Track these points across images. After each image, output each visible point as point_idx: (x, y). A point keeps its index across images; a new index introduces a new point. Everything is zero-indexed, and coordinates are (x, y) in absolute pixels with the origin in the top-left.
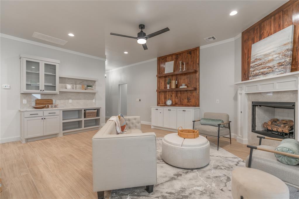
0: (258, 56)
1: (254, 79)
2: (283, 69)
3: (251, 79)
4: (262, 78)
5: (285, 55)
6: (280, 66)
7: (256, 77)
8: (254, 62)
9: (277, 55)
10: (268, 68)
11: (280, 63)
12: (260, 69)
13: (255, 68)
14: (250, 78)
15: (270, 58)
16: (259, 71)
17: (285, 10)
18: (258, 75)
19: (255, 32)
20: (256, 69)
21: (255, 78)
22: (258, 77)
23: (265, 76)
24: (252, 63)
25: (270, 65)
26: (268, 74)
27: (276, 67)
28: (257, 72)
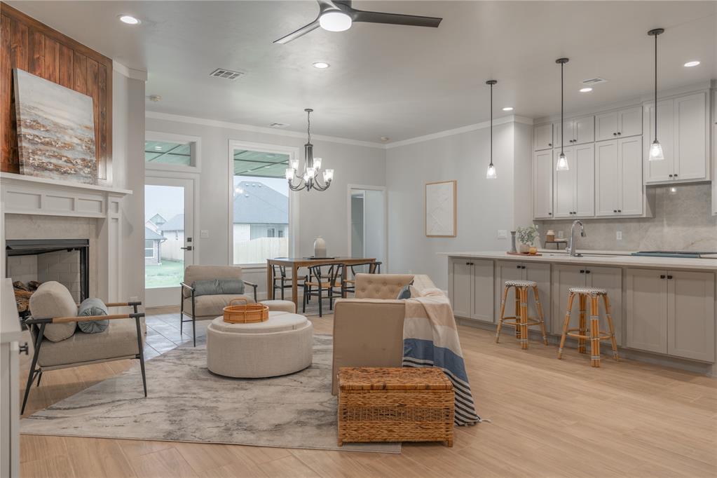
0: (39, 117)
1: (37, 175)
2: (89, 175)
3: (32, 175)
4: (56, 179)
5: (89, 148)
6: (85, 166)
7: (43, 173)
8: (31, 127)
9: (79, 142)
10: (65, 161)
11: (83, 160)
12: (50, 157)
13: (36, 147)
14: (26, 170)
15: (67, 139)
16: (48, 160)
17: (77, 54)
18: (46, 169)
19: (19, 36)
20: (40, 150)
21: (42, 176)
22: (47, 173)
23: (62, 176)
24: (27, 127)
25: (70, 155)
26: (69, 176)
27: (80, 167)
28: (45, 160)
